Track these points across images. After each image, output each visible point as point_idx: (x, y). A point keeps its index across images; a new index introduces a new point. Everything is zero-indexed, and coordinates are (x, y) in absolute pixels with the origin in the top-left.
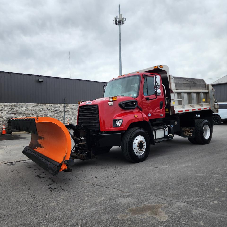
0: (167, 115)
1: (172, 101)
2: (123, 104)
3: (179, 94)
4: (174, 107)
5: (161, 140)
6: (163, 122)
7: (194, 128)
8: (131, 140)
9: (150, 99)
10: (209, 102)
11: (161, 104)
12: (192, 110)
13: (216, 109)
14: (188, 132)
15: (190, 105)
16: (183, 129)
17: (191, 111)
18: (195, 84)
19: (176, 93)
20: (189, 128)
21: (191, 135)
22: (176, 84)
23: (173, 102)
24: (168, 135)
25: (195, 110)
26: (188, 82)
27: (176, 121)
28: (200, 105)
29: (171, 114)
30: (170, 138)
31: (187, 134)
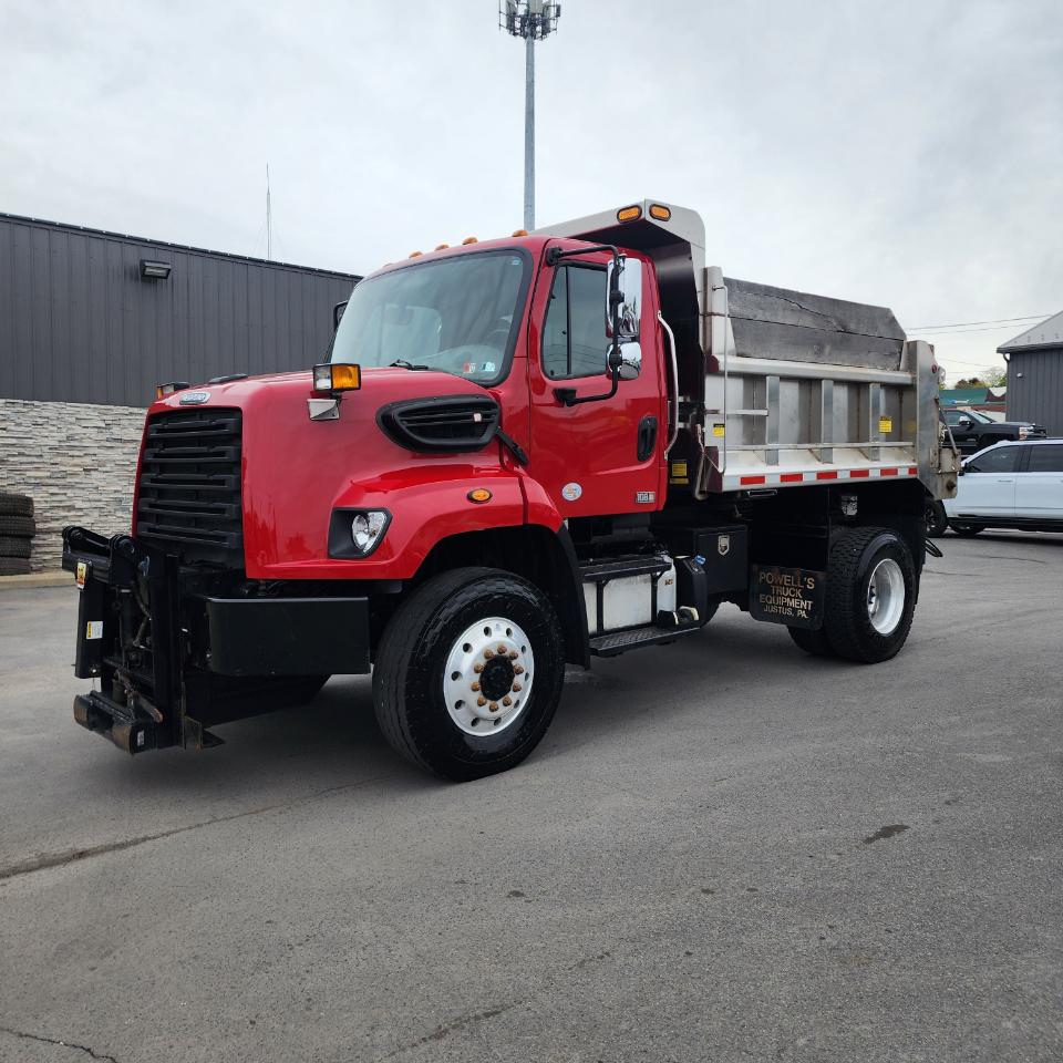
0: (677, 496)
1: (709, 421)
2: (402, 414)
3: (753, 380)
4: (721, 453)
5: (629, 639)
6: (651, 535)
7: (821, 575)
8: (429, 646)
9: (577, 396)
10: (912, 437)
11: (646, 431)
12: (821, 475)
13: (947, 479)
14: (789, 592)
15: (810, 450)
16: (764, 576)
17: (810, 479)
18: (846, 331)
19: (733, 375)
20: (798, 571)
21: (803, 614)
22: (740, 324)
23: (715, 425)
24: (671, 613)
25: (833, 474)
26: (807, 321)
27: (725, 533)
28: (862, 452)
29: (701, 492)
30: (680, 627)
31: (785, 605)
